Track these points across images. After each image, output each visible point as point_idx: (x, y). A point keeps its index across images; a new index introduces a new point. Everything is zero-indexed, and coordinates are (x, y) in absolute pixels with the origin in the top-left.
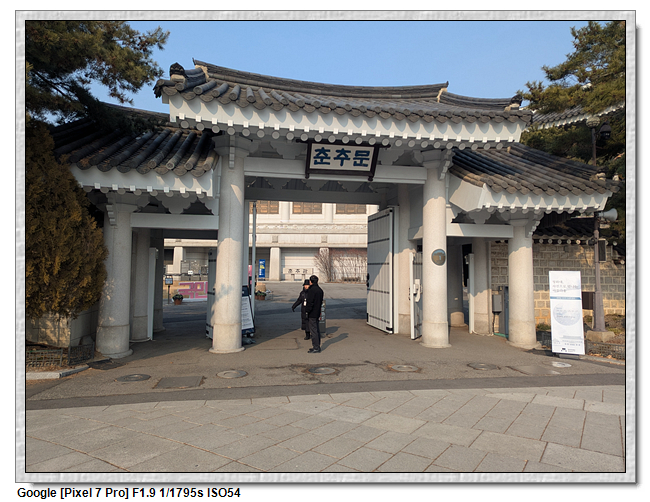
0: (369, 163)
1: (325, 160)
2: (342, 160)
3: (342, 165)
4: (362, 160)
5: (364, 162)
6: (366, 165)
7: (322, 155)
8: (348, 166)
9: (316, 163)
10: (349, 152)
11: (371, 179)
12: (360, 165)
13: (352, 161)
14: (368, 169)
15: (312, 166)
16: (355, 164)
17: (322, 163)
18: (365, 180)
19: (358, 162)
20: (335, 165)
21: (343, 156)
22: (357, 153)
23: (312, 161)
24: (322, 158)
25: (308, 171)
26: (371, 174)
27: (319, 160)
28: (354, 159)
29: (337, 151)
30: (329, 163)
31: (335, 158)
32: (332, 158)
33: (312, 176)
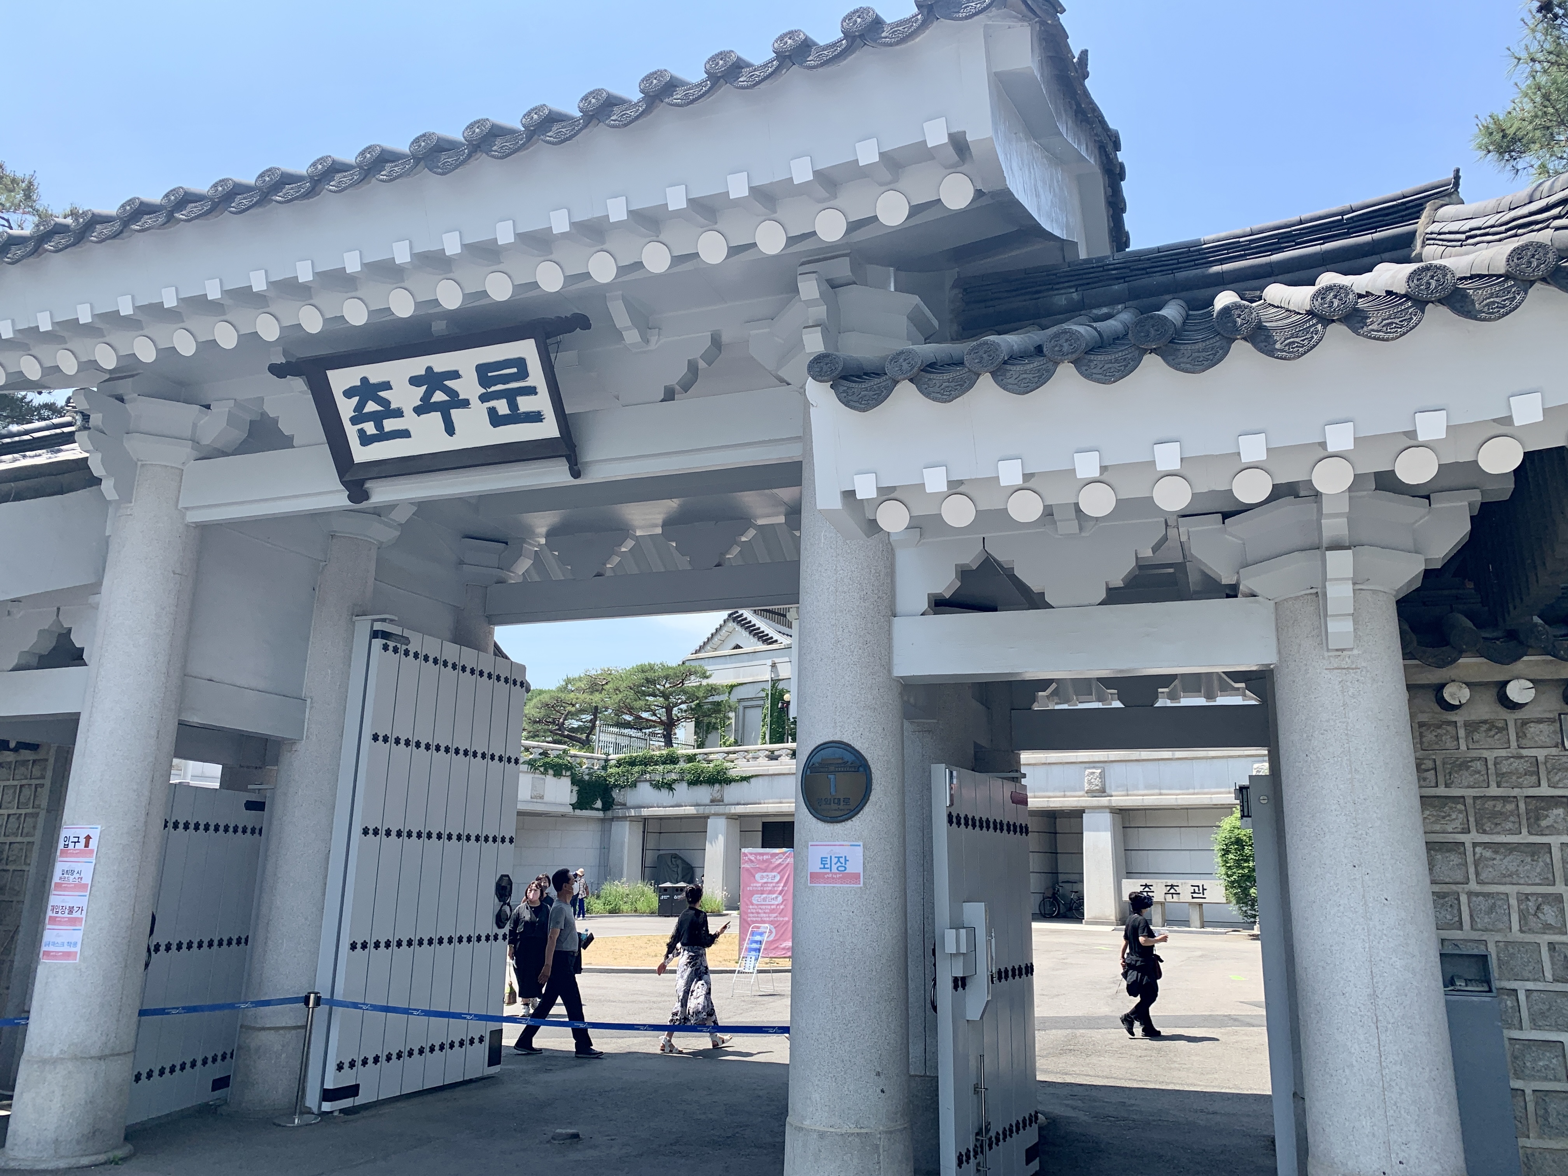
0: (541, 402)
1: (389, 425)
2: (444, 412)
3: (450, 429)
4: (511, 397)
5: (525, 404)
6: (536, 417)
7: (372, 406)
8: (475, 429)
9: (366, 440)
10: (455, 375)
11: (577, 469)
12: (516, 417)
13: (478, 411)
14: (549, 429)
15: (361, 454)
16: (496, 420)
17: (383, 436)
18: (560, 475)
19: (503, 408)
20: (429, 435)
21: (439, 396)
22: (483, 371)
23: (351, 432)
24: (377, 418)
25: (352, 474)
26: (566, 448)
27: (370, 428)
28: (483, 398)
29: (415, 381)
30: (405, 434)
31: (418, 411)
32: (408, 412)
33: (376, 492)
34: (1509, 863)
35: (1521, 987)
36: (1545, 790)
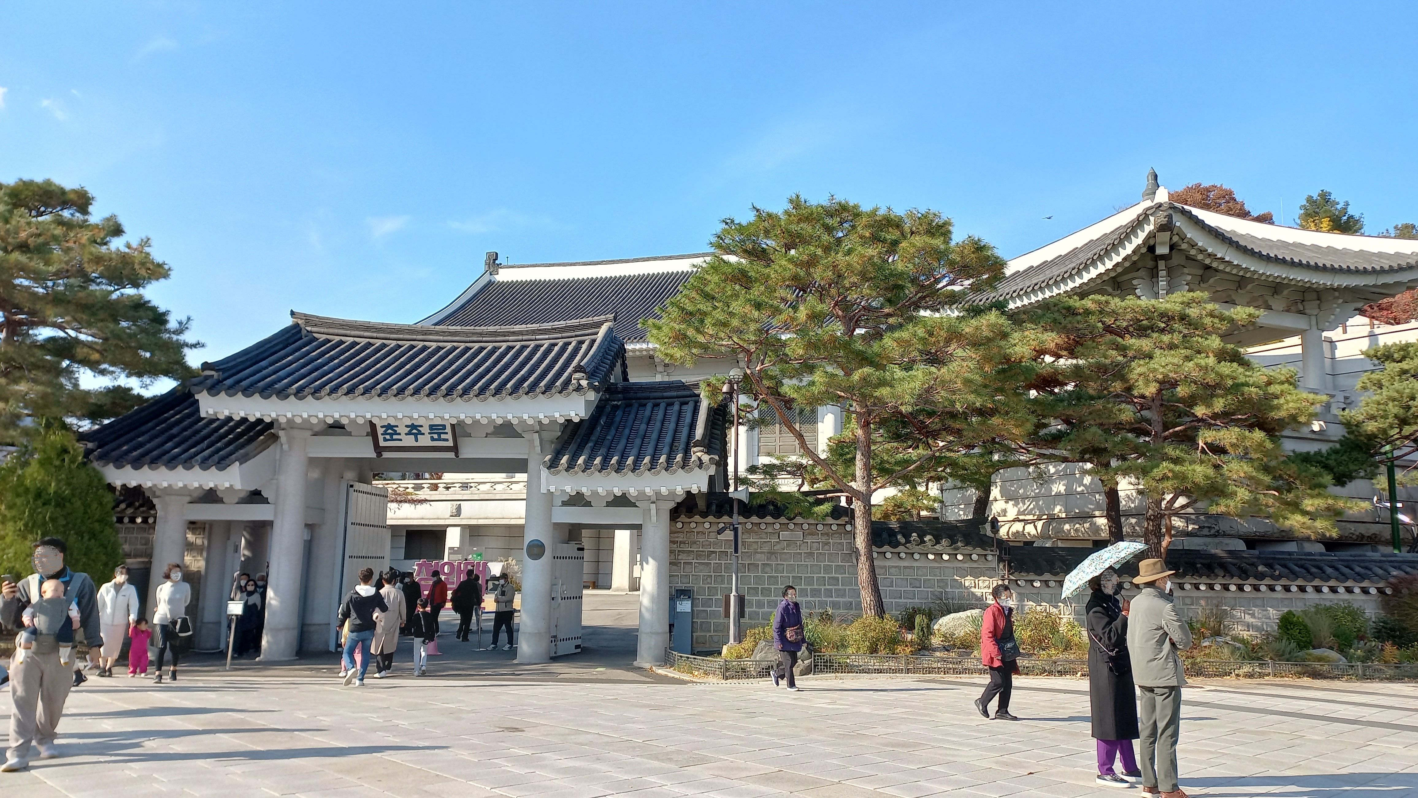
0: (449, 436)
1: (395, 437)
2: (416, 435)
3: (417, 441)
4: (439, 434)
5: (443, 436)
6: (447, 440)
7: (390, 431)
8: (425, 441)
9: (385, 440)
11: (457, 455)
12: (439, 439)
13: (428, 437)
14: (450, 443)
15: (382, 444)
16: (433, 439)
17: (392, 439)
18: (451, 455)
19: (436, 436)
20: (409, 441)
21: (414, 431)
22: (432, 427)
23: (381, 438)
24: (391, 435)
25: (379, 449)
26: (455, 449)
27: (388, 437)
28: (429, 433)
29: (407, 426)
30: (401, 440)
31: (406, 434)
32: (403, 434)
33: (386, 455)
34: (701, 567)
35: (700, 597)
36: (712, 550)
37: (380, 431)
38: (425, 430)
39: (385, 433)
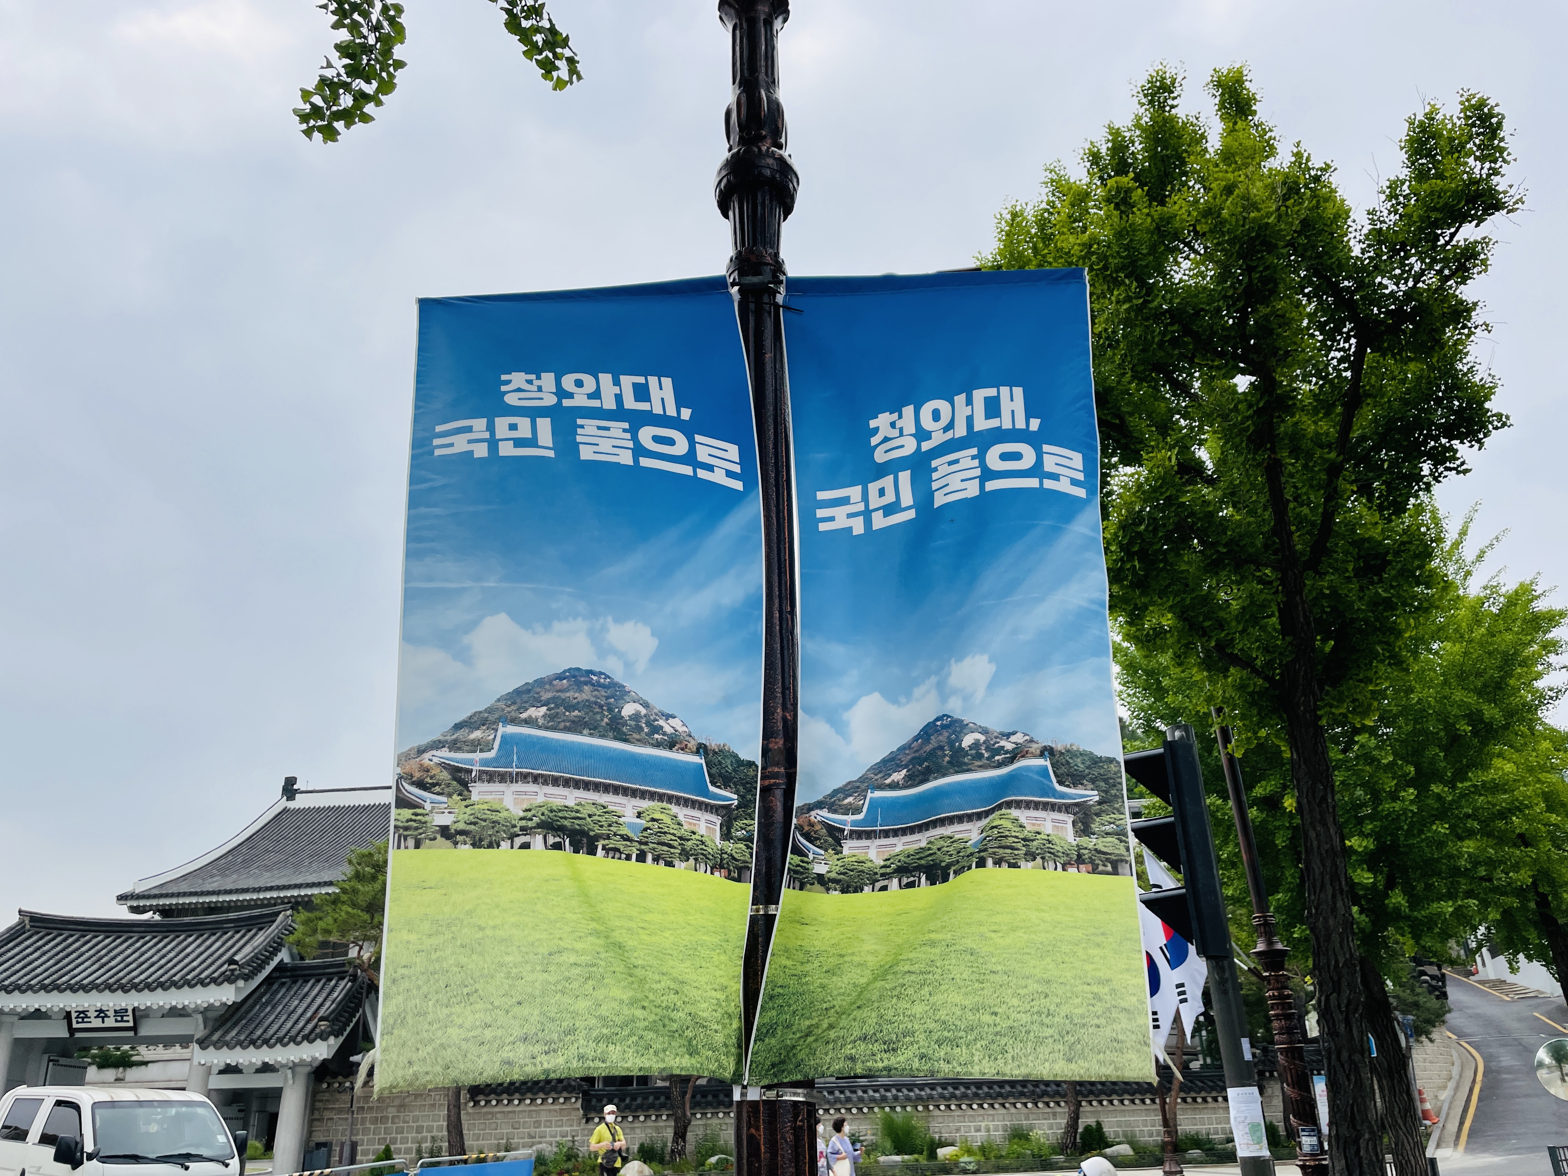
0: (130, 1018)
1: (85, 1020)
2: (103, 1018)
3: (103, 1022)
4: (122, 1017)
5: (125, 1018)
6: (128, 1021)
7: (82, 1015)
8: (110, 1022)
9: (78, 1022)
10: (107, 1011)
11: (136, 1034)
12: (122, 1021)
13: (113, 1019)
14: (131, 1024)
15: (75, 1026)
16: (116, 1021)
17: (83, 1022)
18: (131, 1034)
19: (119, 1018)
20: (97, 1023)
21: (102, 1015)
22: (116, 1011)
23: (74, 1021)
24: (83, 1018)
25: (72, 1031)
26: (134, 1029)
27: (80, 1020)
28: (114, 1016)
29: (96, 1011)
30: (90, 1022)
31: (95, 1017)
32: (92, 1017)
33: (78, 1035)
34: (341, 1122)
37: (74, 1015)
38: (111, 1013)
39: (77, 1017)
